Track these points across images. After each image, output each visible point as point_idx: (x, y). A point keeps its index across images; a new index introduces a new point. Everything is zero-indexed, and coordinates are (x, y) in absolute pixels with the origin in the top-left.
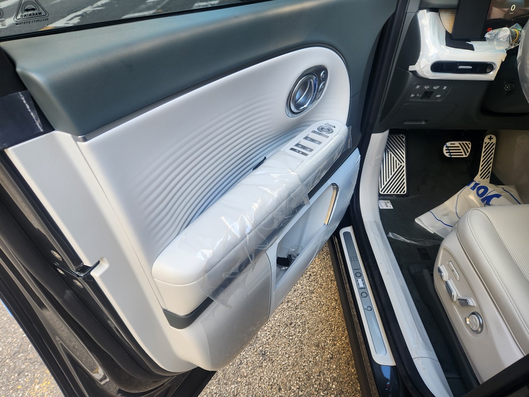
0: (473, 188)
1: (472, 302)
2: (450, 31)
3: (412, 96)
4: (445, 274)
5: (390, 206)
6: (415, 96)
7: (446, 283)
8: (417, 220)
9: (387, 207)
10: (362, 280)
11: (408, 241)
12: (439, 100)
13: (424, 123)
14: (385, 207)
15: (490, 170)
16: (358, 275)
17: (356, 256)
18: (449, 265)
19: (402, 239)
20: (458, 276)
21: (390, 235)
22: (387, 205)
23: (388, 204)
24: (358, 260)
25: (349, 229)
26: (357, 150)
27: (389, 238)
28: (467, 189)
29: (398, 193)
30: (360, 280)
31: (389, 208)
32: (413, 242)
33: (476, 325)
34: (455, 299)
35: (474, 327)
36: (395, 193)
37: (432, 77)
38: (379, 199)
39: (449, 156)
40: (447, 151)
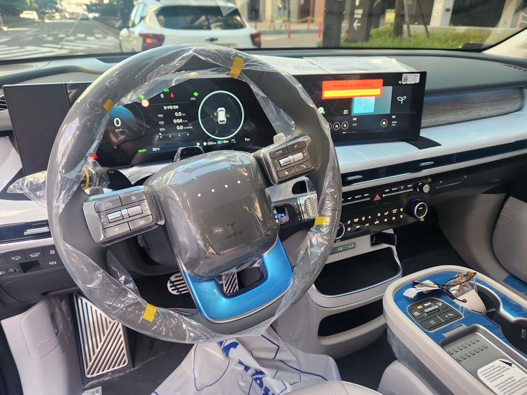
29: (116, 367)
36: (111, 369)
39: (177, 294)
40: (173, 288)
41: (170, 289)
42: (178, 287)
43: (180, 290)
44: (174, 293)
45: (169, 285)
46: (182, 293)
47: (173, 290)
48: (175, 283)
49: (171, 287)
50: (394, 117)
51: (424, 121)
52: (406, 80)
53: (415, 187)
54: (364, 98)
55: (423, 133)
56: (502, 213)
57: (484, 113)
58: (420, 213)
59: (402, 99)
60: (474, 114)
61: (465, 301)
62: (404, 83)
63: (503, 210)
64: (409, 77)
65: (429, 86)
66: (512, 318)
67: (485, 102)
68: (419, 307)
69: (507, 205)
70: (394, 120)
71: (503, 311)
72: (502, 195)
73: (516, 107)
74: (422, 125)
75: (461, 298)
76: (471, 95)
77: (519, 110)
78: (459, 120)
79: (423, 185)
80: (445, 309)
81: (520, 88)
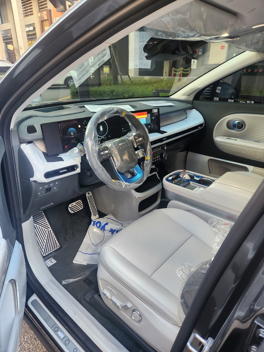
0: (94, 225)
1: (129, 305)
2: (45, 151)
3: (39, 194)
4: (108, 294)
5: (54, 261)
6: (42, 193)
7: (111, 300)
8: (74, 262)
9: (52, 263)
10: (61, 332)
11: (76, 280)
12: (57, 190)
13: (52, 204)
14: (51, 264)
15: (96, 210)
16: (56, 330)
17: (49, 316)
18: (108, 288)
19: (71, 280)
20: (115, 292)
21: (64, 283)
22: (52, 262)
23: (52, 260)
24: (51, 318)
25: (34, 297)
26: (17, 242)
27: (64, 286)
28: (91, 226)
29: (55, 249)
30: (59, 333)
31: (54, 263)
32: (79, 278)
33: (138, 317)
34: (120, 308)
35: (137, 319)
36: (53, 250)
37: (47, 181)
38: (45, 261)
39: (73, 213)
40: (71, 210)
41: (70, 211)
42: (73, 209)
43: (74, 211)
44: (72, 212)
45: (69, 209)
46: (75, 212)
47: (71, 211)
48: (72, 208)
49: (70, 210)
50: (152, 124)
51: (161, 125)
52: (154, 111)
53: (162, 148)
54: (142, 118)
55: (162, 129)
56: (187, 159)
57: (176, 121)
58: (165, 156)
59: (153, 118)
60: (173, 121)
61: (185, 178)
62: (153, 112)
63: (187, 157)
64: (154, 110)
65: (160, 112)
66: (198, 179)
67: (176, 116)
68: (174, 181)
69: (188, 155)
70: (152, 125)
71: (195, 178)
72: (186, 152)
73: (185, 118)
74: (161, 126)
75: (184, 177)
76: (171, 114)
77: (186, 118)
78: (169, 124)
79: (164, 147)
80: (180, 180)
81: (185, 110)
